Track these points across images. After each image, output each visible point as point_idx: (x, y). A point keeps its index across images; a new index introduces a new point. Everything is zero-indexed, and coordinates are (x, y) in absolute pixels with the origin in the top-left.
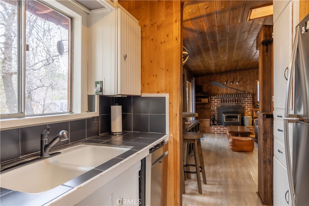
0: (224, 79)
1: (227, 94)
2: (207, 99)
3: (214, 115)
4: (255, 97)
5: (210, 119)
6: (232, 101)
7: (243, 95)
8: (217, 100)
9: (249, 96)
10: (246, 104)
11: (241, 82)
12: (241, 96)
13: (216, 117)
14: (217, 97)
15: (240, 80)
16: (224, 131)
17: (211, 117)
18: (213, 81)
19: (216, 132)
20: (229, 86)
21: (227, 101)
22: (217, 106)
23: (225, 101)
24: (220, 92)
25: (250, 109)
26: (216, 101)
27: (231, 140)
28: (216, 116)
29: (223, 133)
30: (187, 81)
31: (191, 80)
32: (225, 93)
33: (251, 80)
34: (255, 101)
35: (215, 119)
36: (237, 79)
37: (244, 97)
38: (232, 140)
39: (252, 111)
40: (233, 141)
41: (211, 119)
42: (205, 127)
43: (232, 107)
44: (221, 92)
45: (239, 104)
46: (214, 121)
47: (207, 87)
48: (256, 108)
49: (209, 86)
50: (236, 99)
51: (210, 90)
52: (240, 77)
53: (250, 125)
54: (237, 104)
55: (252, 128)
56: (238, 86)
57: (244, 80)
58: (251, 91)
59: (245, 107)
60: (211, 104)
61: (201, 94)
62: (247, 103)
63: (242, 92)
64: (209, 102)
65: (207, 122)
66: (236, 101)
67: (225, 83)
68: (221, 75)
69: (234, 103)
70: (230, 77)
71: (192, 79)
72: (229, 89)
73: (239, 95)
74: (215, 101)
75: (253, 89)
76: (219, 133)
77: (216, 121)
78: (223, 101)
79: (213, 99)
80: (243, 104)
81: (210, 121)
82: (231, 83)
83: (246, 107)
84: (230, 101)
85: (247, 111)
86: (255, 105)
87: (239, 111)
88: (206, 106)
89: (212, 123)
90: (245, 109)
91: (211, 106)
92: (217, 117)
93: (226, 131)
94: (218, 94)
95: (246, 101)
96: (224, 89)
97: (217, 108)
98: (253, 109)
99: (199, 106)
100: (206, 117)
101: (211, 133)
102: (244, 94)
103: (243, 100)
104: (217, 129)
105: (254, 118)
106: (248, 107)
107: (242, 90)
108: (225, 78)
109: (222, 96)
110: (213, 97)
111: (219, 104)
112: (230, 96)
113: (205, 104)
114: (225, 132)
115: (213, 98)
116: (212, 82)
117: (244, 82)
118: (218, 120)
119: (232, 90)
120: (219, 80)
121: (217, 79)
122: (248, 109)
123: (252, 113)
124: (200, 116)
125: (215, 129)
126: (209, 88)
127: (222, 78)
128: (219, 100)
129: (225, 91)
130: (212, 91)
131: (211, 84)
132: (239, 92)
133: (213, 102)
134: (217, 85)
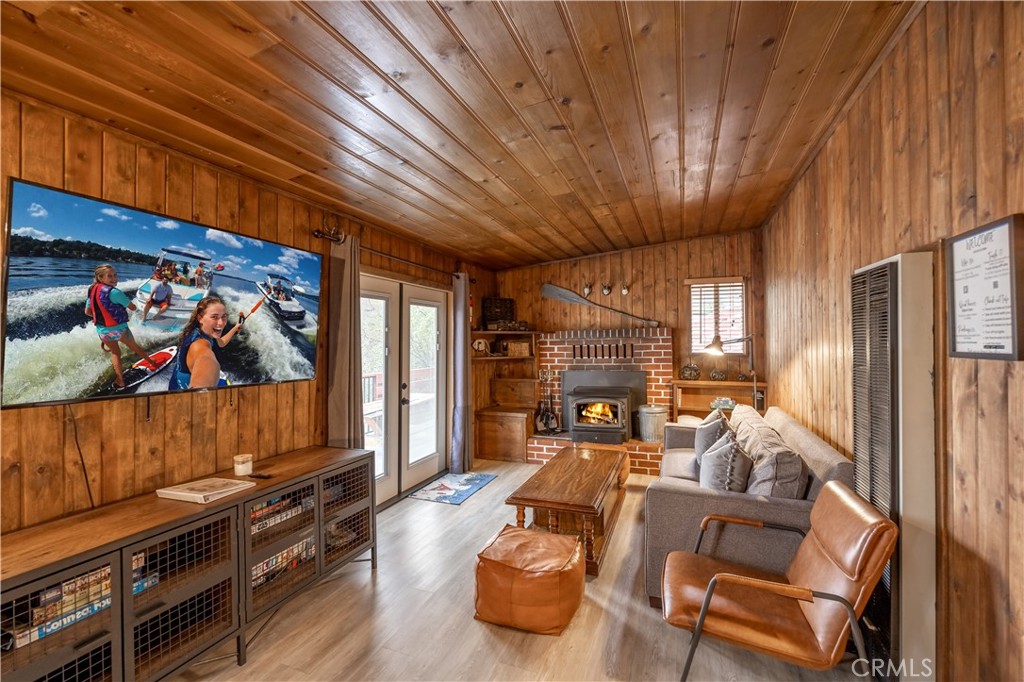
0: (584, 277)
1: (589, 328)
2: (525, 345)
3: (552, 397)
4: (684, 340)
5: (530, 415)
6: (606, 352)
7: (641, 333)
8: (559, 349)
9: (662, 334)
10: (653, 363)
11: (638, 288)
12: (634, 333)
13: (557, 404)
14: (557, 337)
15: (633, 283)
18: (550, 283)
20: (598, 302)
21: (592, 352)
22: (561, 367)
23: (585, 352)
24: (569, 322)
25: (664, 380)
26: (556, 351)
28: (557, 400)
32: (585, 324)
33: (669, 281)
34: (684, 352)
35: (551, 410)
36: (623, 275)
37: (646, 340)
39: (673, 388)
42: (510, 441)
43: (607, 373)
44: (573, 321)
45: (630, 361)
46: (548, 417)
47: (531, 305)
48: (683, 378)
49: (537, 301)
50: (621, 344)
51: (540, 315)
52: (634, 272)
54: (621, 361)
56: (629, 301)
57: (646, 279)
58: (671, 319)
59: (649, 373)
60: (540, 361)
62: (657, 360)
63: (639, 322)
64: (536, 354)
65: (517, 423)
66: (621, 352)
67: (587, 291)
68: (575, 265)
69: (614, 358)
70: (603, 271)
72: (598, 310)
73: (627, 332)
74: (553, 349)
75: (677, 310)
78: (578, 352)
79: (548, 346)
80: (641, 361)
82: (606, 292)
83: (653, 371)
84: (599, 352)
85: (657, 387)
86: (681, 367)
87: (630, 385)
88: (528, 368)
89: (541, 426)
90: (650, 380)
91: (540, 367)
92: (560, 404)
94: (563, 329)
95: (653, 354)
96: (585, 310)
97: (559, 373)
98: (675, 381)
100: (525, 405)
102: (645, 328)
103: (642, 348)
104: (548, 450)
105: (676, 413)
106: (656, 374)
107: (640, 315)
108: (587, 275)
109: (576, 334)
110: (546, 337)
111: (566, 361)
112: (601, 335)
113: (523, 360)
115: (548, 340)
116: (546, 286)
117: (646, 288)
119: (609, 312)
120: (566, 279)
121: (563, 277)
122: (659, 379)
123: (672, 394)
124: (506, 400)
125: (541, 449)
126: (537, 306)
127: (576, 275)
128: (565, 349)
129: (586, 317)
130: (546, 319)
131: (544, 294)
132: (630, 320)
133: (548, 353)
134: (560, 299)
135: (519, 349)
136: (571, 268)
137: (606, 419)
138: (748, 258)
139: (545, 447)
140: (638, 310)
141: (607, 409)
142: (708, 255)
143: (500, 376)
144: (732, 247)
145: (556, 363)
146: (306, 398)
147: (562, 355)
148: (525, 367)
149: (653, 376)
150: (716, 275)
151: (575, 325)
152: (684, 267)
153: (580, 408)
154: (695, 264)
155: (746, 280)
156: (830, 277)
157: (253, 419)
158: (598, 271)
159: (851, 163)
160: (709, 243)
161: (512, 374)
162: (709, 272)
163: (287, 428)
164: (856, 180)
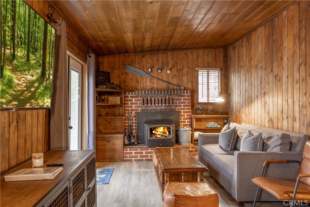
1: (152, 89)
2: (118, 98)
3: (131, 126)
4: (195, 96)
5: (123, 136)
6: (160, 102)
7: (177, 92)
8: (135, 100)
9: (187, 93)
10: (182, 107)
11: (174, 70)
12: (174, 92)
13: (134, 129)
14: (135, 94)
15: (172, 67)
16: (148, 156)
17: (125, 129)
18: (130, 65)
19: (133, 159)
20: (155, 76)
21: (153, 102)
22: (137, 110)
23: (149, 102)
24: (140, 86)
25: (187, 115)
26: (134, 101)
27: (169, 197)
28: (134, 127)
29: (146, 160)
30: (68, 52)
31: (86, 59)
32: (148, 87)
33: (189, 68)
34: (195, 102)
35: (131, 133)
36: (167, 63)
37: (179, 96)
38: (174, 198)
39: (191, 119)
40: (176, 200)
41: (125, 133)
42: (114, 150)
43: (161, 112)
44: (142, 86)
45: (172, 106)
46: (130, 136)
47: (119, 76)
48: (196, 114)
49: (122, 74)
50: (167, 97)
51: (124, 82)
52: (173, 62)
53: (188, 142)
54: (167, 106)
55: (192, 148)
56: (170, 77)
57: (179, 66)
58: (190, 86)
59: (181, 112)
60: (125, 107)
61: (106, 88)
62: (184, 106)
63: (175, 87)
64: (123, 104)
65: (118, 141)
66: (167, 102)
67: (150, 70)
68: (143, 56)
69: (164, 105)
70: (158, 61)
71: (90, 57)
72: (155, 81)
73: (171, 92)
74: (132, 101)
75: (192, 82)
76: (139, 160)
77: (134, 137)
78: (145, 102)
79: (130, 98)
80: (177, 106)
81: (124, 137)
82: (159, 71)
83: (182, 111)
84: (157, 102)
85: (184, 119)
86: (195, 109)
87: (172, 118)
88: (116, 111)
89: (127, 142)
90: (181, 116)
91: (125, 110)
92: (136, 129)
93: (151, 156)
94: (137, 89)
95: (182, 103)
96: (148, 80)
97: (136, 113)
98: (192, 116)
99: (104, 110)
100: (117, 131)
101: (124, 161)
102: (178, 90)
103: (177, 100)
104: (135, 153)
105: (193, 130)
106: (184, 112)
107: (176, 84)
108: (149, 62)
109: (145, 92)
110: (129, 94)
111: (139, 107)
112: (158, 93)
113: (114, 106)
114: (149, 158)
115: (129, 96)
116: (128, 66)
117: (178, 70)
118: (137, 136)
119: (160, 82)
120: (139, 64)
121: (137, 62)
122: (185, 114)
123: (191, 122)
124: (105, 129)
125: (132, 153)
126: (123, 77)
127: (144, 61)
128: (139, 100)
129: (149, 84)
130: (128, 84)
131: (126, 71)
132: (171, 86)
133: (129, 102)
134: (135, 74)
135: (115, 100)
136: (141, 57)
137: (165, 135)
138: (222, 59)
139: (133, 152)
140: (175, 81)
141: (166, 130)
142: (206, 57)
143: (100, 115)
144: (215, 54)
145: (134, 108)
146: (42, 121)
147: (137, 104)
148: (115, 110)
149: (182, 113)
150: (208, 66)
151: (143, 88)
152: (196, 62)
153: (151, 130)
154: (200, 60)
155: (221, 69)
156: (284, 66)
157: (23, 133)
158: (155, 60)
159: (300, 21)
160: (207, 51)
161: (107, 114)
162: (206, 65)
163: (35, 140)
164: (303, 28)
